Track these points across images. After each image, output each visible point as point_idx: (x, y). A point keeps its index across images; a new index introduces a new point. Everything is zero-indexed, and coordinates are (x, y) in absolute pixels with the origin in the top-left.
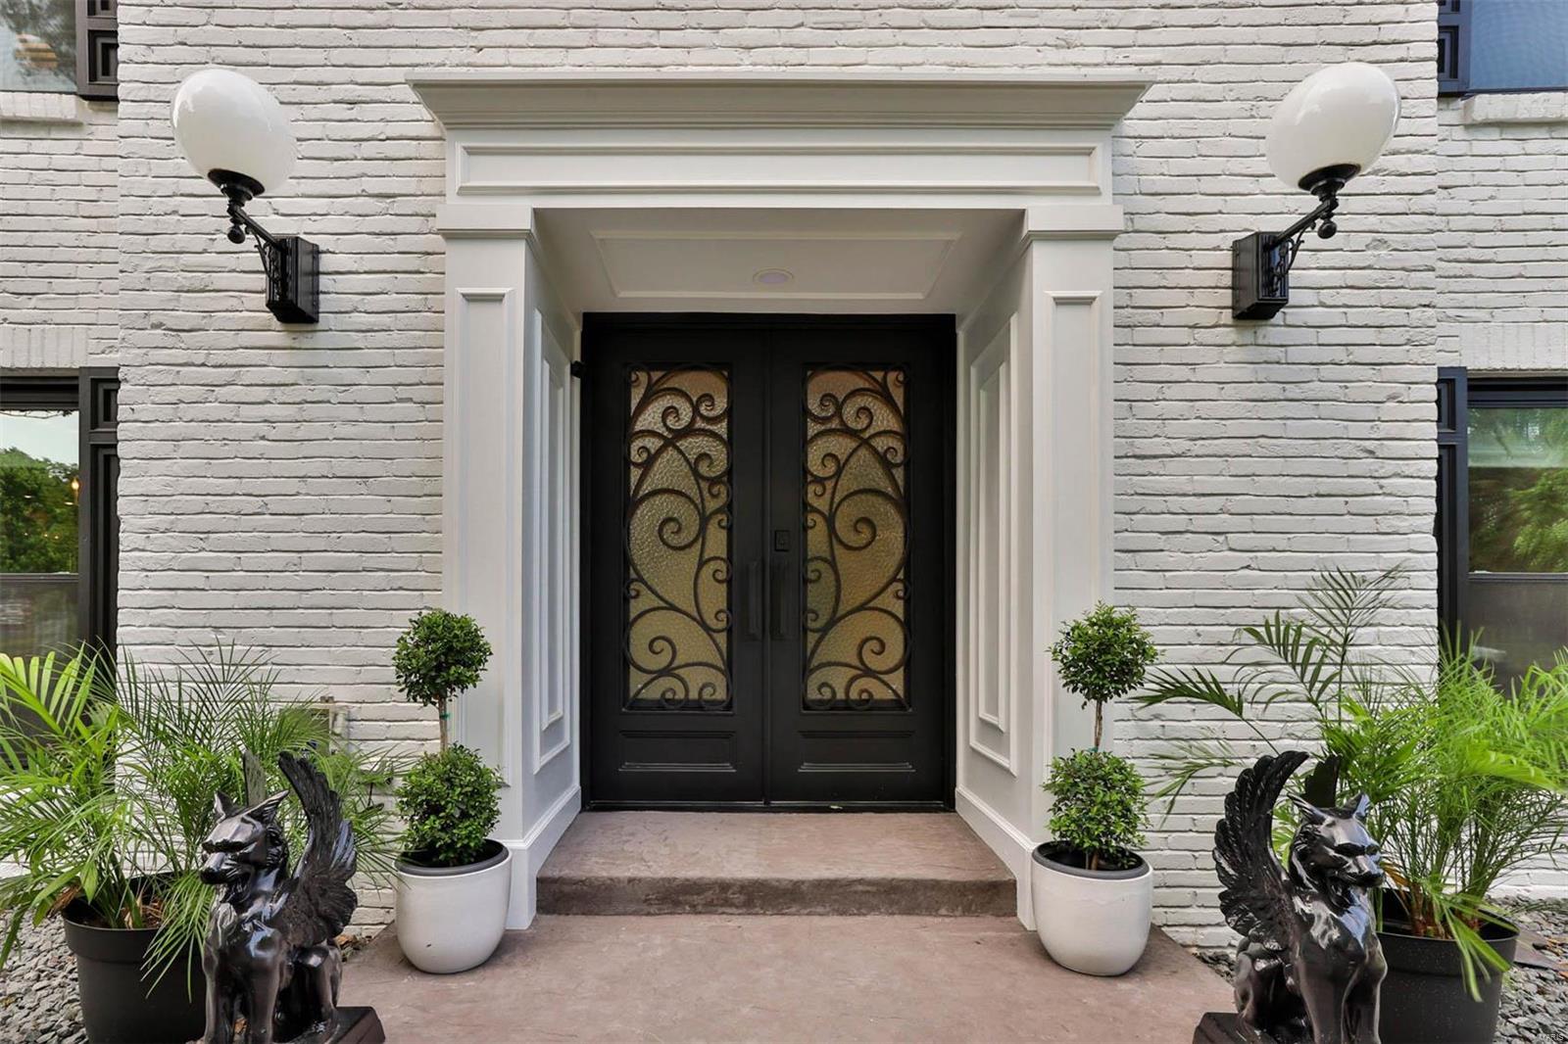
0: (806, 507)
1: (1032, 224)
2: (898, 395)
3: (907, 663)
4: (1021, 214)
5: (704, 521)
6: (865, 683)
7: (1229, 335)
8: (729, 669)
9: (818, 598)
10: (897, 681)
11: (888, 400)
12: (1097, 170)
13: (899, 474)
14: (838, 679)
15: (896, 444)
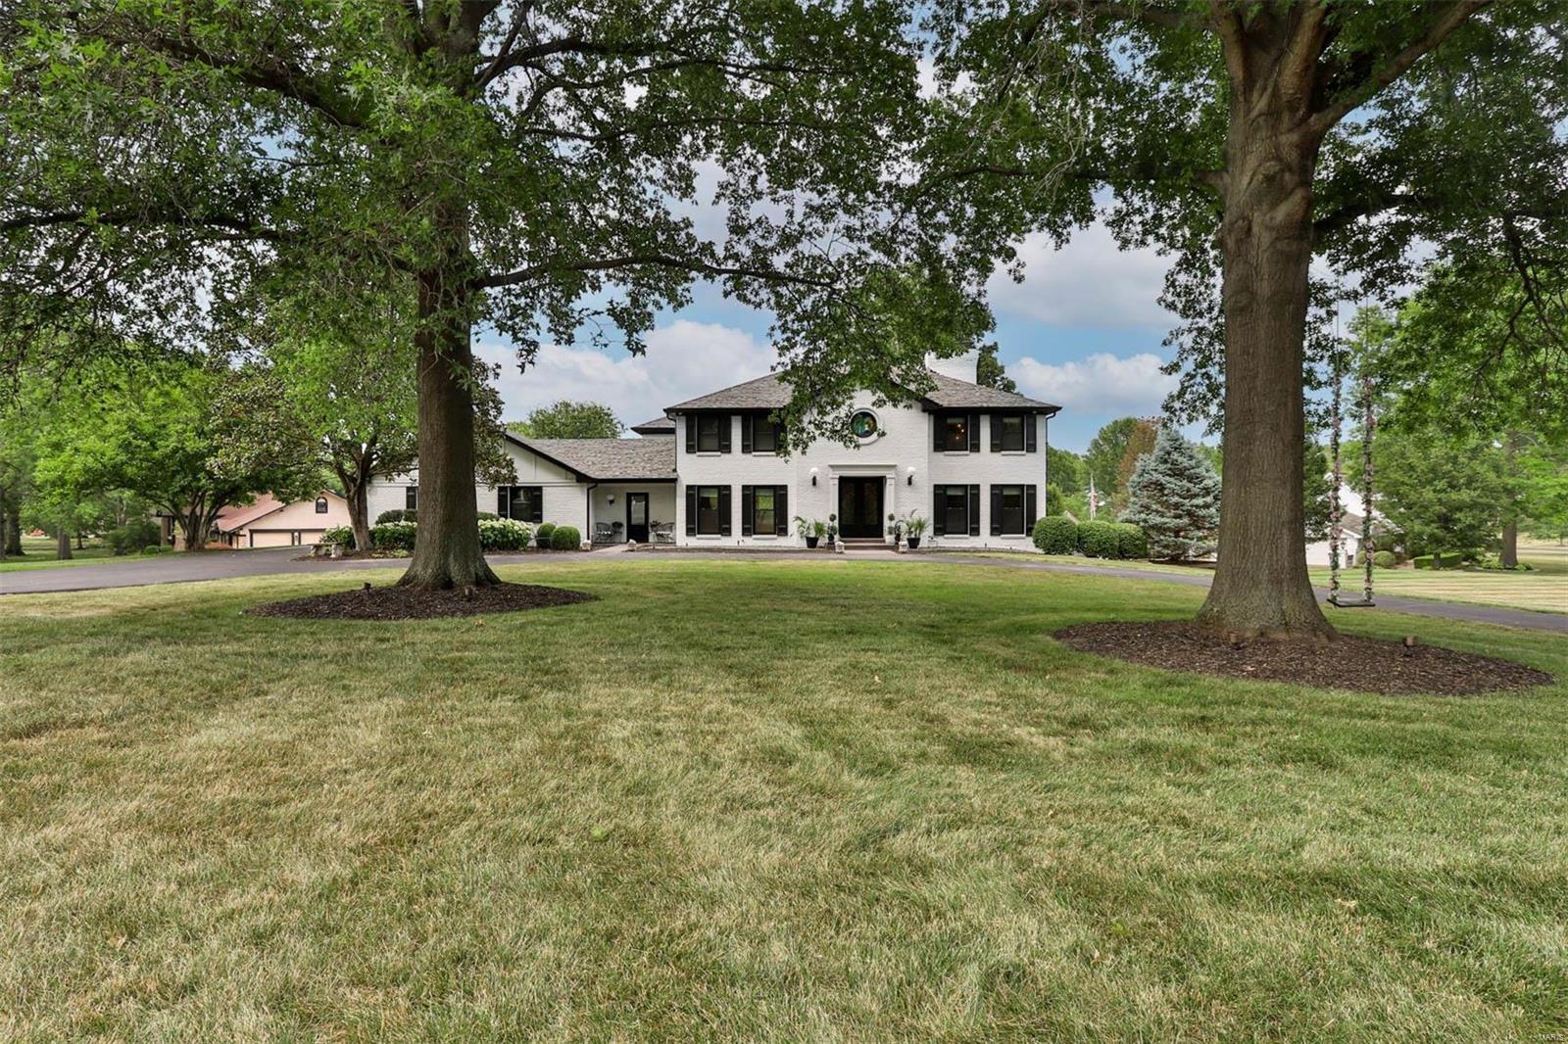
1: (889, 477)
6: (870, 524)
7: (907, 486)
11: (873, 488)
12: (892, 472)
15: (874, 492)
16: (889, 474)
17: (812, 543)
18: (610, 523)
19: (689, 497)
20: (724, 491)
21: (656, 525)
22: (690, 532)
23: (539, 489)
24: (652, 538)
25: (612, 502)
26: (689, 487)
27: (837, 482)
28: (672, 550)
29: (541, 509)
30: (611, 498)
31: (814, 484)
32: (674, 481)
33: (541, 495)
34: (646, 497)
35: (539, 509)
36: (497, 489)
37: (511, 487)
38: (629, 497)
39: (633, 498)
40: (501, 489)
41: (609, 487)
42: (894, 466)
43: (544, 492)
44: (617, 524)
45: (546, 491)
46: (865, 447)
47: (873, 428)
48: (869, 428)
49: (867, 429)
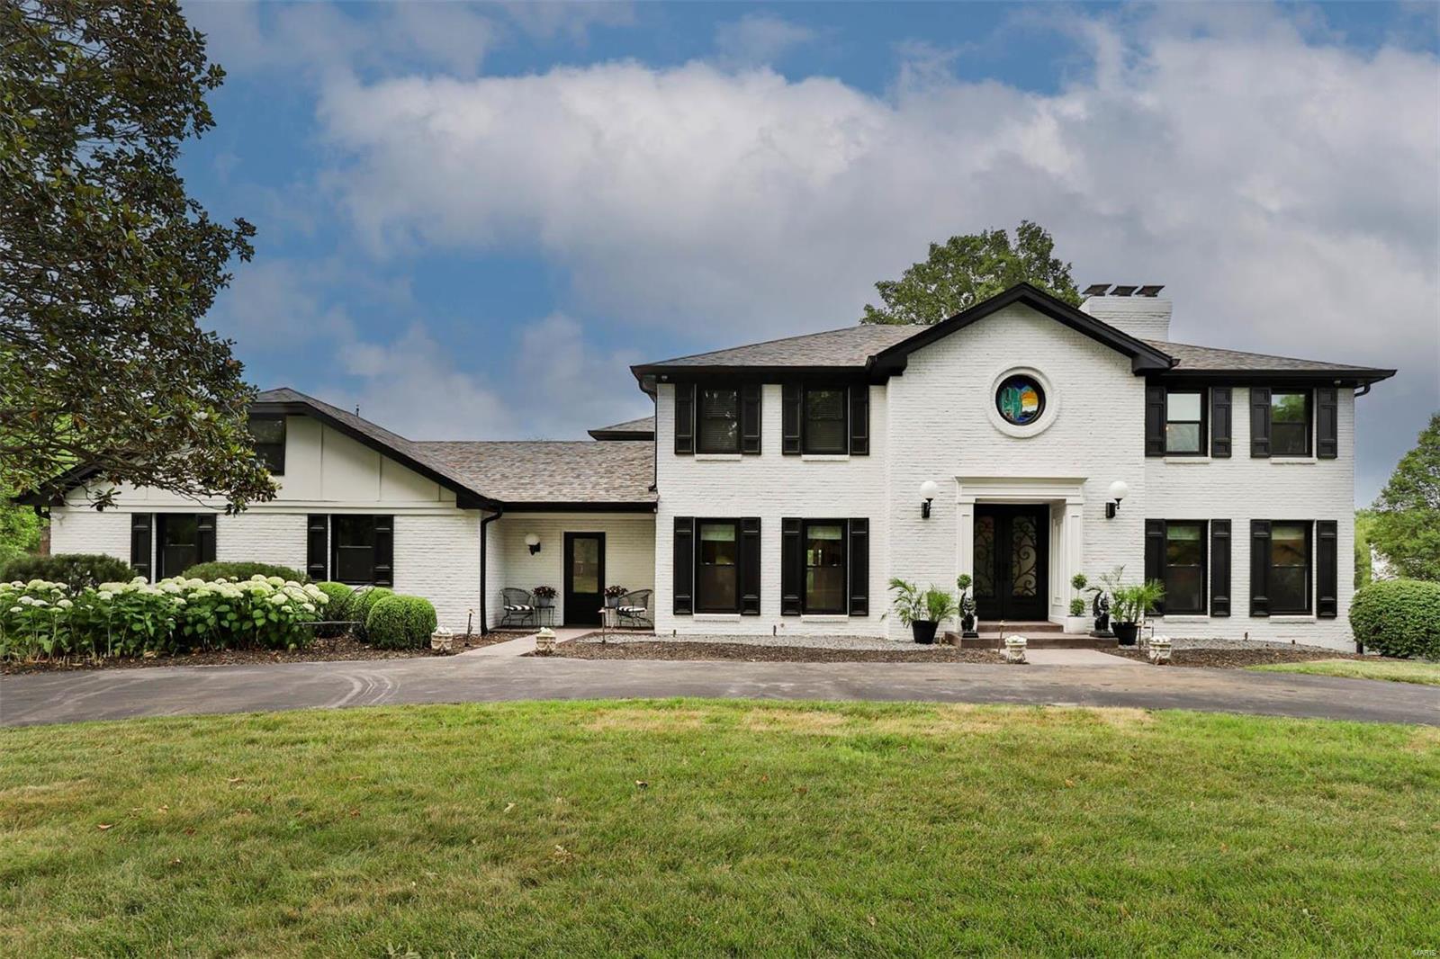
0: (1013, 550)
1: (1067, 502)
2: (1035, 522)
3: (1036, 587)
4: (1065, 500)
5: (988, 552)
6: (1026, 592)
7: (1105, 520)
8: (994, 586)
9: (1016, 571)
10: (1034, 591)
11: (1033, 524)
12: (1079, 492)
13: (1035, 541)
14: (1020, 590)
15: (1034, 534)
16: (1071, 497)
17: (924, 632)
18: (530, 589)
19: (680, 541)
20: (748, 529)
21: (617, 592)
22: (681, 607)
23: (388, 520)
24: (610, 618)
25: (535, 549)
26: (680, 522)
27: (970, 511)
29: (390, 560)
30: (532, 540)
31: (926, 514)
32: (651, 508)
33: (389, 537)
34: (600, 538)
35: (389, 559)
36: (305, 519)
37: (334, 516)
38: (569, 539)
39: (577, 543)
40: (315, 520)
41: (529, 520)
42: (1080, 481)
43: (397, 527)
44: (547, 593)
45: (399, 524)
46: (1023, 444)
47: (1034, 408)
48: (1030, 406)
49: (1024, 410)
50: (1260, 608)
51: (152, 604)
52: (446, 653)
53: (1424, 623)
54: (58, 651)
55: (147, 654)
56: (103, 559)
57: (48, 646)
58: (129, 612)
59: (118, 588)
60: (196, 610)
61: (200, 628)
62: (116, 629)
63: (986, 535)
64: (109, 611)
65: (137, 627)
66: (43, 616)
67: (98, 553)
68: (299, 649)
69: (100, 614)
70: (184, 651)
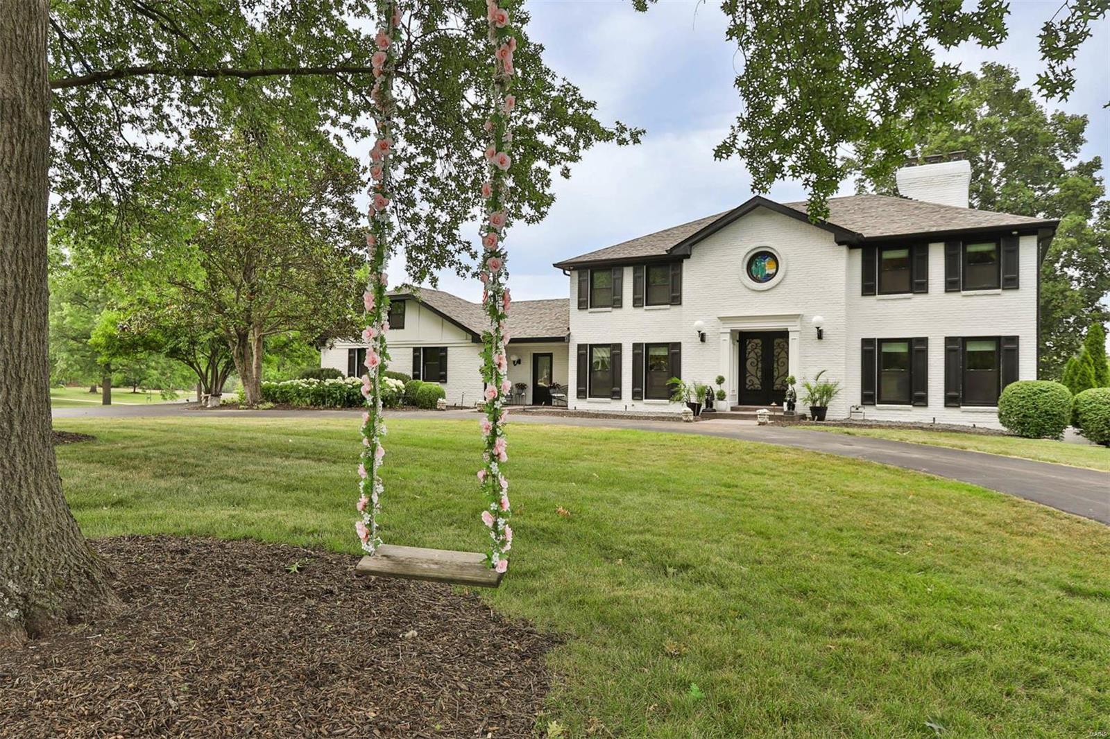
1: (790, 330)
4: (788, 329)
7: (817, 340)
12: (796, 324)
16: (791, 326)
18: (513, 384)
19: (581, 357)
20: (615, 350)
21: (556, 386)
22: (581, 394)
23: (445, 349)
25: (516, 363)
26: (580, 347)
27: (728, 337)
28: (563, 415)
30: (515, 358)
31: (704, 340)
32: (567, 339)
33: (445, 357)
34: (550, 355)
35: (445, 369)
36: (412, 349)
37: (424, 348)
38: (536, 357)
39: (541, 359)
40: (416, 350)
41: (516, 347)
42: (797, 316)
43: (449, 353)
44: (521, 387)
45: (450, 351)
46: (762, 295)
47: (774, 271)
48: (770, 271)
49: (767, 272)
50: (951, 401)
51: (340, 387)
52: (443, 410)
53: (1022, 410)
54: (312, 404)
55: (338, 406)
56: (333, 369)
57: (309, 401)
58: (333, 390)
59: (332, 381)
60: (355, 390)
61: (355, 397)
62: (328, 396)
63: (756, 351)
64: (326, 389)
65: (334, 396)
66: (307, 391)
67: (331, 368)
68: (390, 408)
69: (324, 390)
70: (350, 406)
